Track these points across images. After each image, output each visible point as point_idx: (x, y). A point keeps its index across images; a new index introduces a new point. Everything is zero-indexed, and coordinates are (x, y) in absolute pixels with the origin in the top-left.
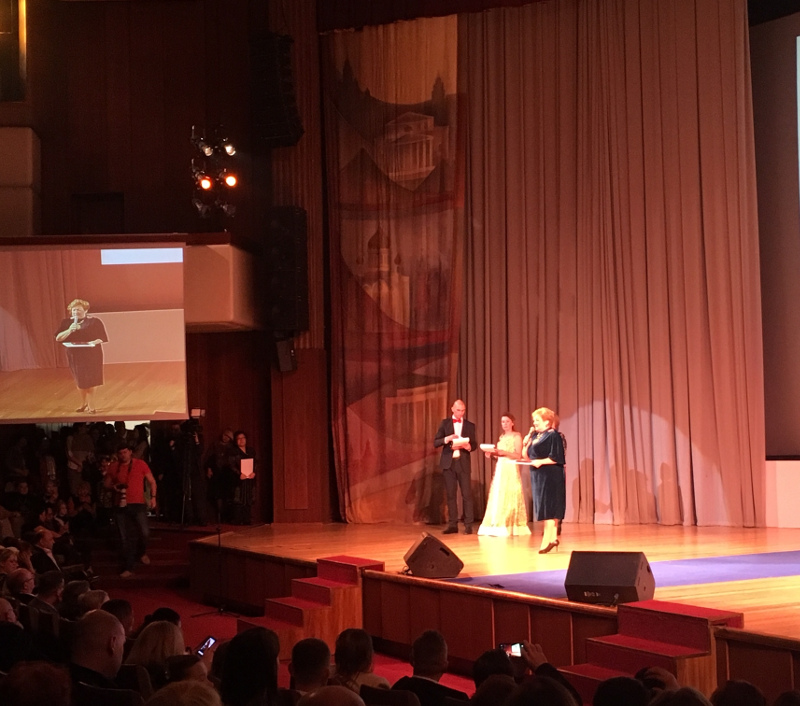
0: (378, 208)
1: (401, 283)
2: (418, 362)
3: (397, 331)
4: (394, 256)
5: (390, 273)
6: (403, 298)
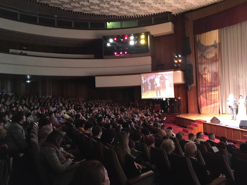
0: (205, 63)
1: (209, 75)
2: (213, 88)
3: (209, 83)
4: (208, 70)
5: (207, 73)
6: (210, 77)
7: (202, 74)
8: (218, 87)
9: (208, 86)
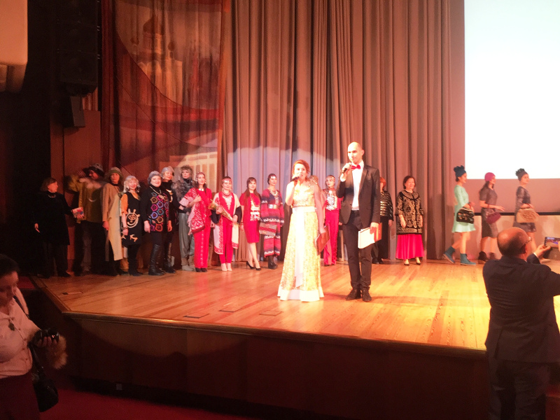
1: (174, 67)
2: (192, 134)
3: (170, 106)
4: (168, 42)
5: (163, 57)
7: (135, 53)
8: (217, 133)
9: (166, 126)
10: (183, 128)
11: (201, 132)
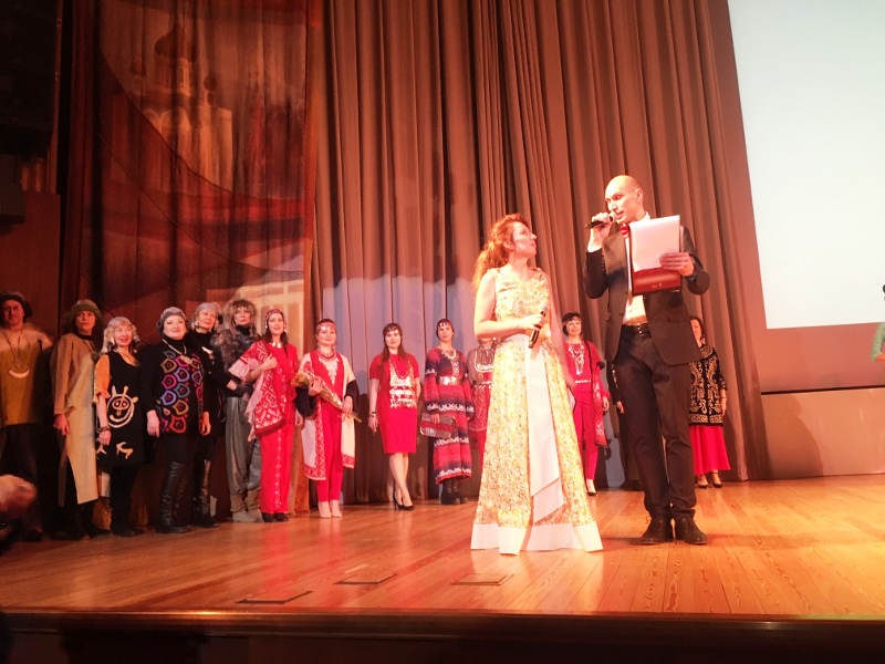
1: (216, 121)
2: (252, 245)
3: (207, 193)
4: (203, 75)
5: (195, 102)
6: (221, 141)
7: (139, 93)
8: (302, 244)
9: (199, 231)
10: (235, 234)
11: (271, 241)
